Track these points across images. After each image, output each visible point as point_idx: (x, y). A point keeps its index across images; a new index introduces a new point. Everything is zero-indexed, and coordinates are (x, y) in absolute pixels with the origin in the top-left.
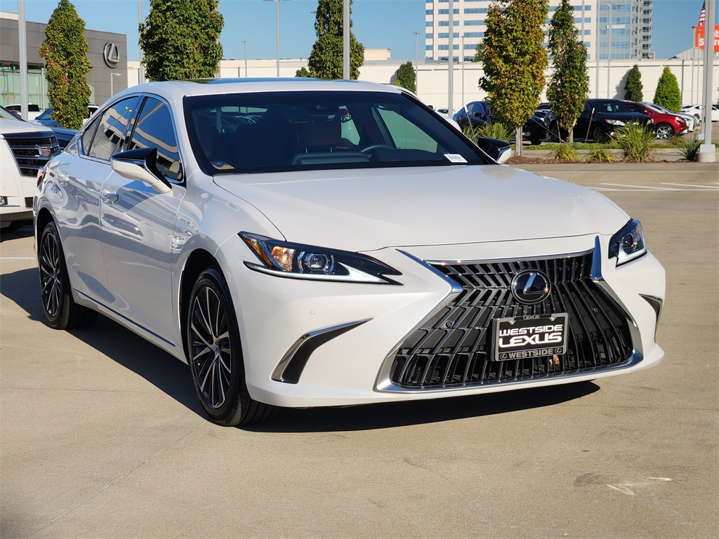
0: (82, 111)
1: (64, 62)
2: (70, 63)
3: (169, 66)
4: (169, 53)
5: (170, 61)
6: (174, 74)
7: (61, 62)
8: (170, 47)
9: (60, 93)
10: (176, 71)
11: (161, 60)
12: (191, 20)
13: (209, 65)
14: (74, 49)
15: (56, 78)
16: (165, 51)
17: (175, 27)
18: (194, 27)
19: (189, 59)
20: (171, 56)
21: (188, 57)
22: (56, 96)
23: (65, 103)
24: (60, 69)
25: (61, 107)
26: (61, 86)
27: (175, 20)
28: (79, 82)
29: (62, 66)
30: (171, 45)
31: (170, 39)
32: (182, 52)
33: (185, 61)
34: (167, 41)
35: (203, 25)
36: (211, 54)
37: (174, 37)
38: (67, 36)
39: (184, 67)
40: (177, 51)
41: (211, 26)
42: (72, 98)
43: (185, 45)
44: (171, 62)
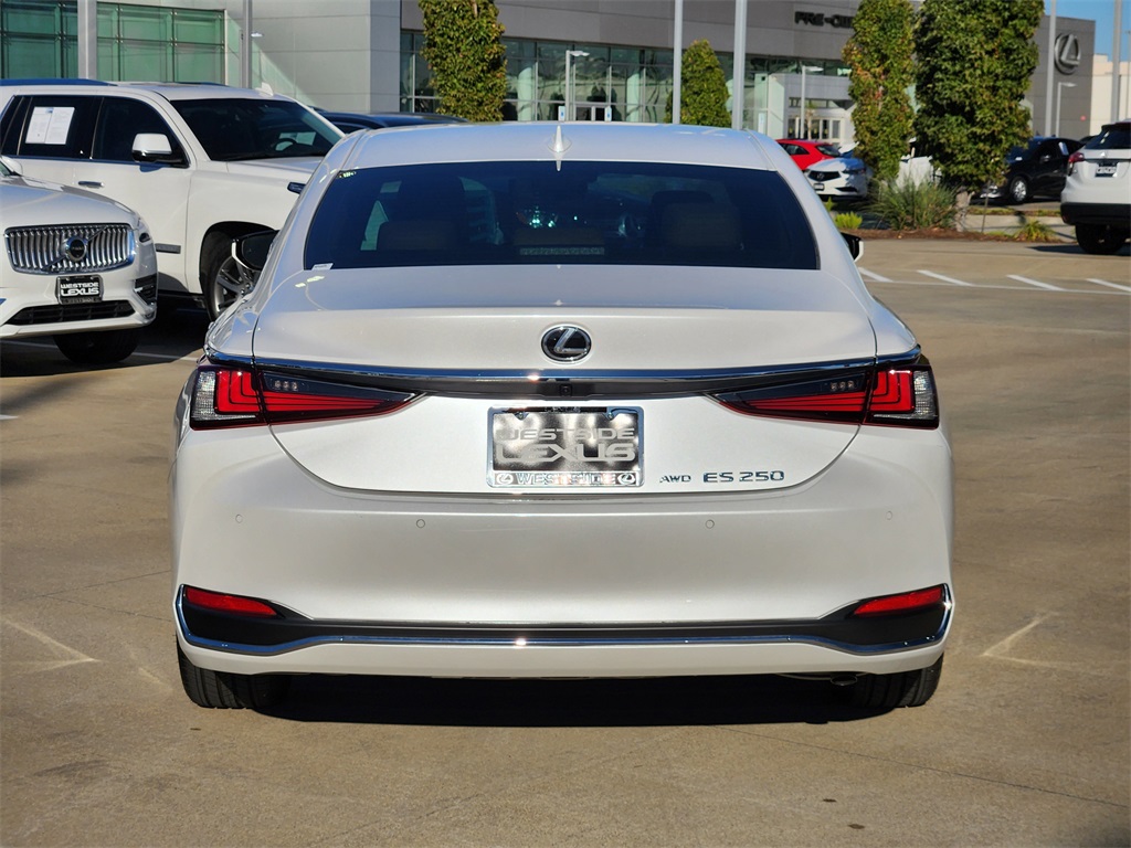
0: (897, 146)
1: (878, 70)
2: (886, 71)
3: (942, 80)
4: (944, 60)
5: (946, 71)
6: (948, 92)
7: (872, 70)
8: (946, 50)
9: (866, 118)
10: (952, 88)
11: (935, 69)
12: (985, 6)
13: (1013, 79)
14: (893, 49)
15: (862, 95)
16: (936, 57)
17: (955, 19)
18: (989, 17)
19: (975, 69)
20: (946, 65)
21: (973, 65)
22: (860, 123)
23: (873, 133)
24: (872, 81)
25: (867, 140)
26: (869, 108)
27: (957, 8)
28: (896, 100)
29: (874, 76)
30: (946, 47)
31: (945, 37)
32: (964, 58)
33: (967, 72)
34: (940, 39)
35: (1007, 14)
36: (1014, 60)
37: (952, 34)
38: (882, 29)
39: (966, 82)
40: (956, 56)
41: (1021, 15)
42: (883, 125)
43: (967, 46)
44: (946, 74)
